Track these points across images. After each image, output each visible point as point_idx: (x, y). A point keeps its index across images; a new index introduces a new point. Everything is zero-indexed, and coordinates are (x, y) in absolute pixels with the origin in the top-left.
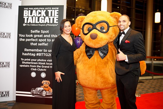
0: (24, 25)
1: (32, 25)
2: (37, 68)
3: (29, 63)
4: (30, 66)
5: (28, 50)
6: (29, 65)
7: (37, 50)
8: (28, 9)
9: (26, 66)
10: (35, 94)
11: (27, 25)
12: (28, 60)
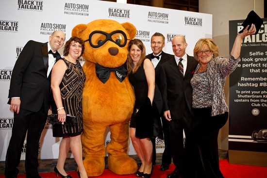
1: (251, 45)
2: (260, 103)
3: (249, 97)
4: (250, 101)
5: (246, 79)
6: (249, 99)
7: (261, 79)
9: (244, 101)
10: (259, 139)
11: (243, 45)
12: (247, 92)
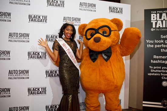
0: (152, 30)
3: (160, 71)
8: (157, 12)
9: (155, 74)
11: (155, 30)
12: (158, 68)
